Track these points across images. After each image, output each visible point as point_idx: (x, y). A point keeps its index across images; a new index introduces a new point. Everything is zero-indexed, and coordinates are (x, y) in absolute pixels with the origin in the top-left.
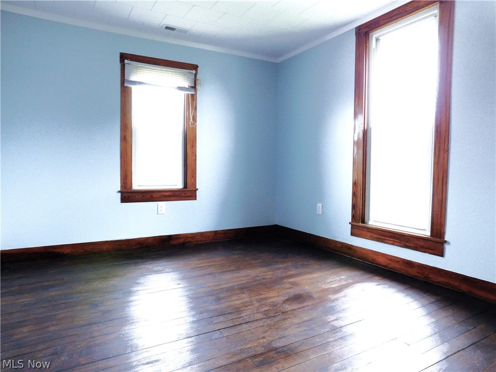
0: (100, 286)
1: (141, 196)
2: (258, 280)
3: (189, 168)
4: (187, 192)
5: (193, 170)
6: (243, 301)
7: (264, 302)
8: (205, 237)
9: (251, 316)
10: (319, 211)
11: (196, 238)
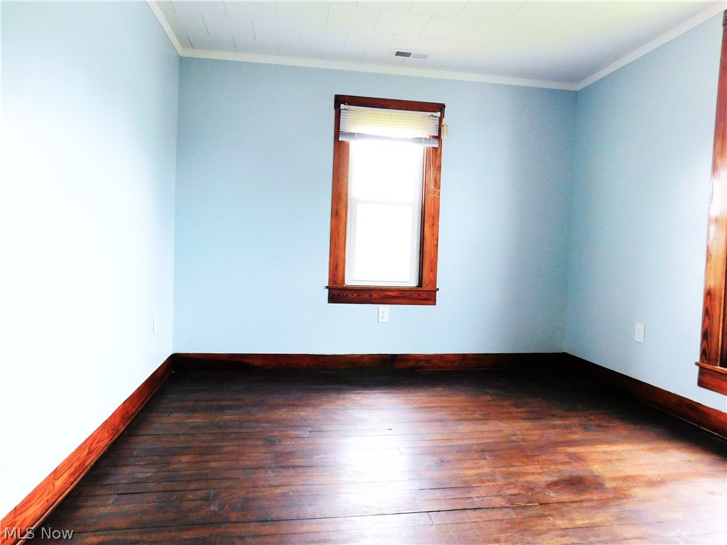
0: (285, 416)
1: (355, 295)
2: (514, 441)
3: (426, 256)
4: (423, 294)
5: (432, 261)
6: (480, 471)
7: (512, 480)
8: (446, 362)
9: (486, 498)
10: (639, 337)
11: (432, 362)
